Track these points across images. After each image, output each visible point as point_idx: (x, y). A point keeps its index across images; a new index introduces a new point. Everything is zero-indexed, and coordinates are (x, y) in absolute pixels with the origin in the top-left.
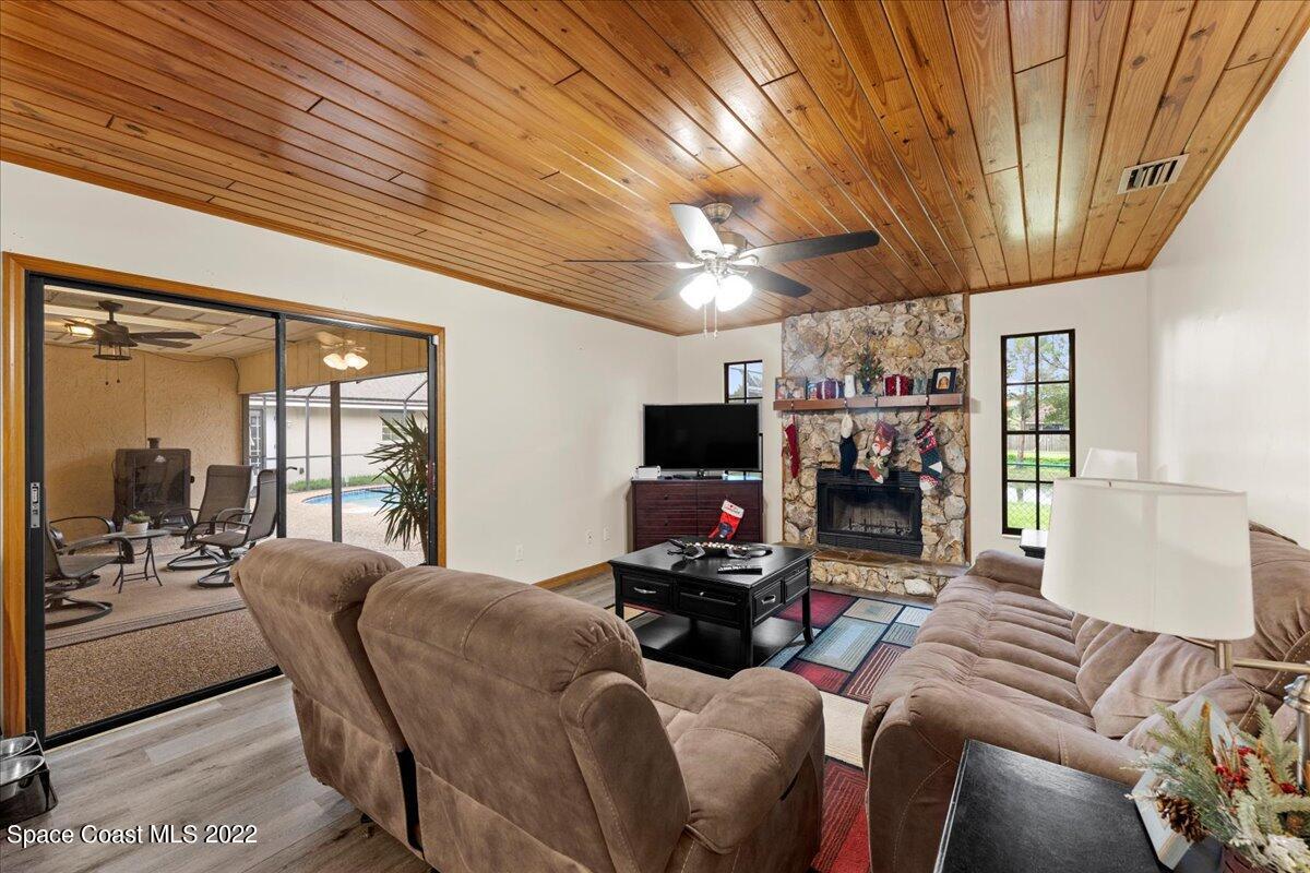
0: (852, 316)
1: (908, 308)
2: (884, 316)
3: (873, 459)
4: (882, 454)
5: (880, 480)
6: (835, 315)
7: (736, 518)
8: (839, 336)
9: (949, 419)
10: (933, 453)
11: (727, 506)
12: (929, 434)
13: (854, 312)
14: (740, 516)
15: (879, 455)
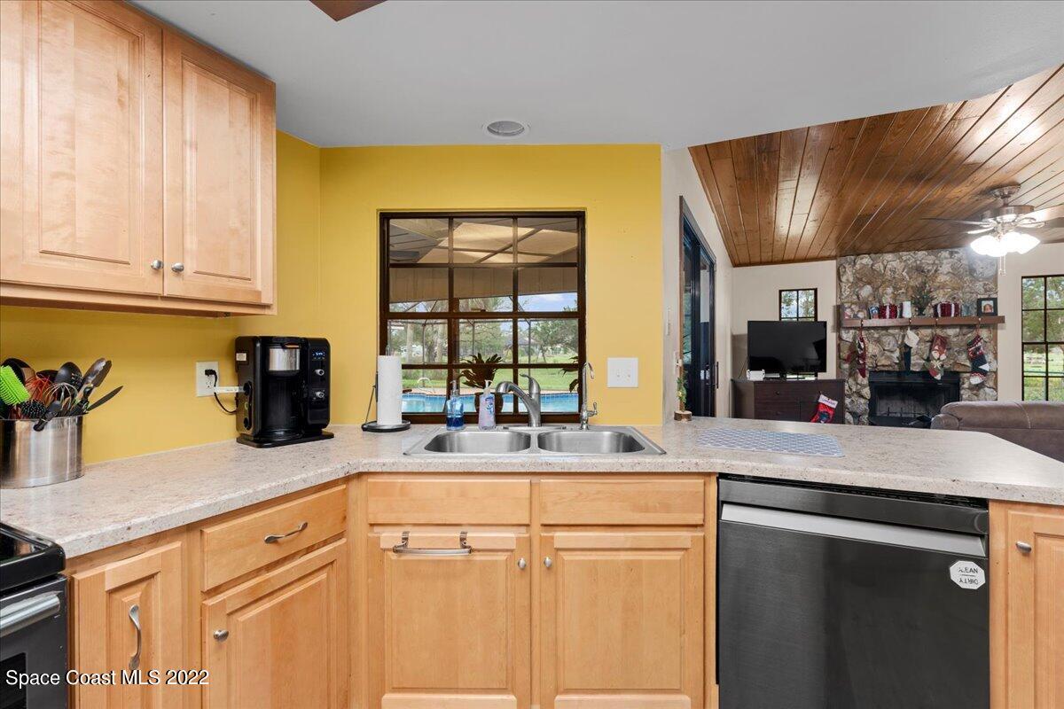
0: (904, 258)
1: (951, 253)
2: (930, 259)
3: (933, 362)
4: (942, 359)
5: (938, 377)
6: (889, 257)
7: (831, 408)
8: (894, 272)
9: (984, 333)
10: (977, 360)
11: (823, 399)
12: (979, 344)
13: (905, 256)
14: (834, 406)
15: (939, 359)
